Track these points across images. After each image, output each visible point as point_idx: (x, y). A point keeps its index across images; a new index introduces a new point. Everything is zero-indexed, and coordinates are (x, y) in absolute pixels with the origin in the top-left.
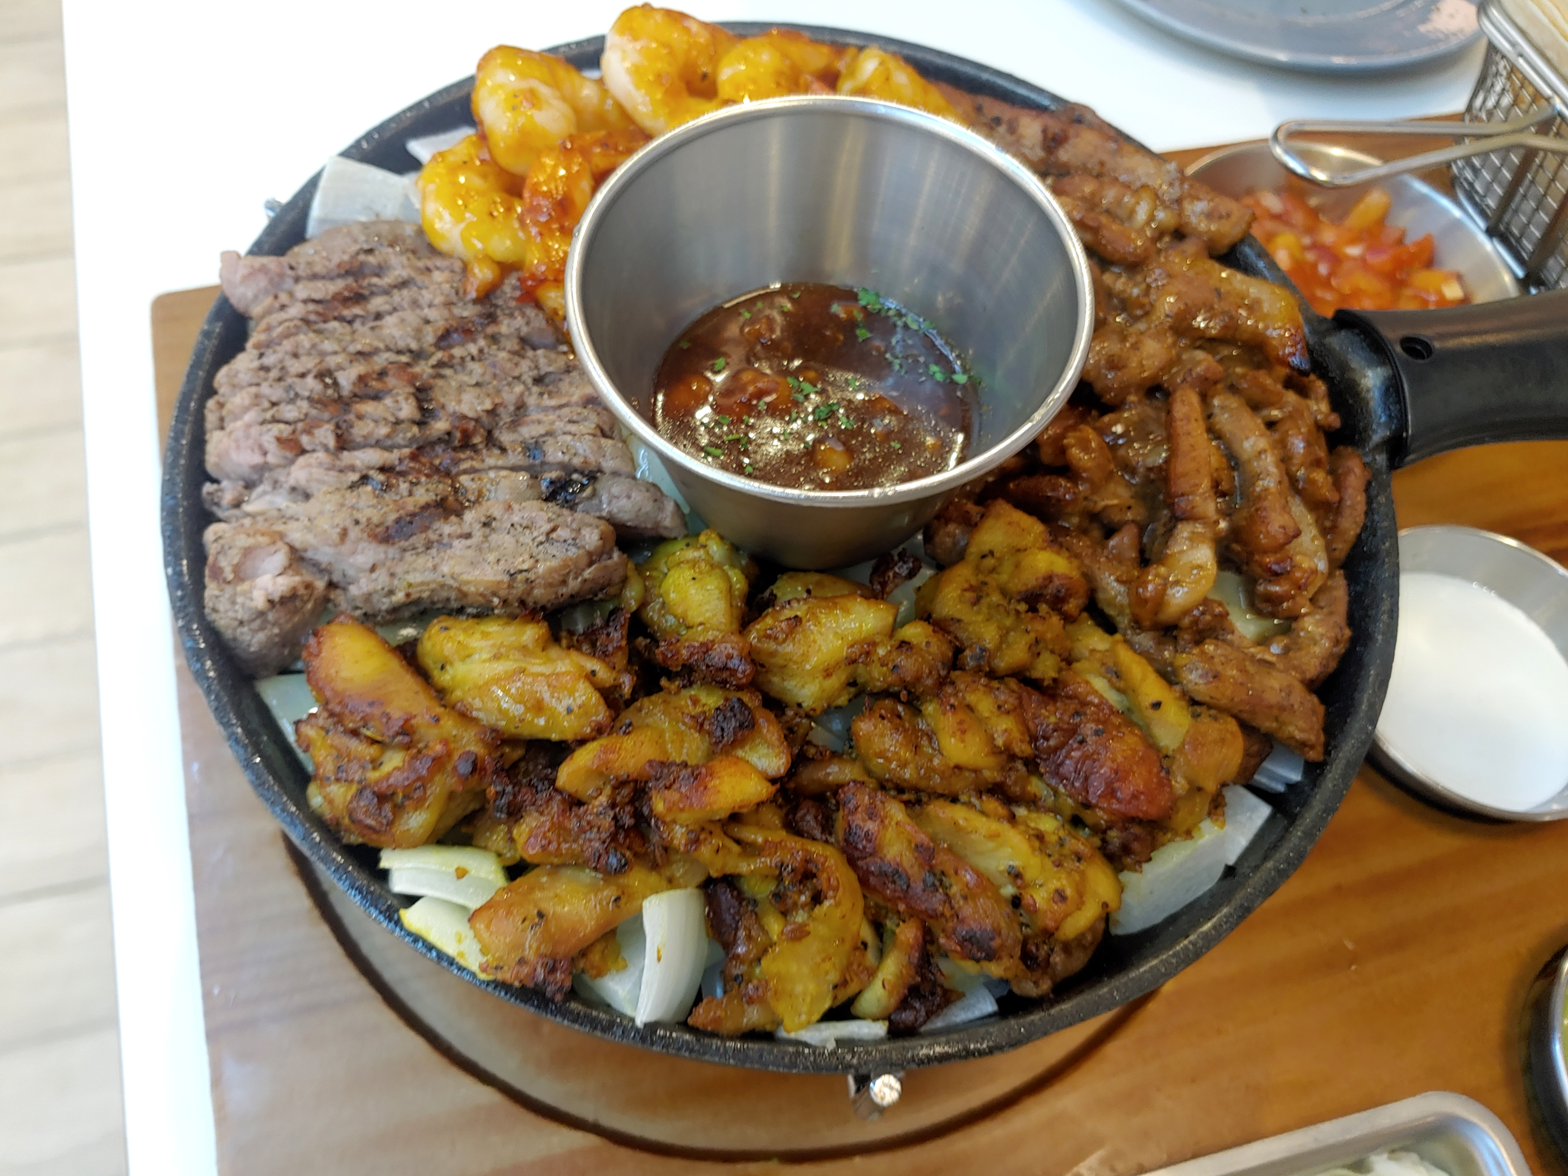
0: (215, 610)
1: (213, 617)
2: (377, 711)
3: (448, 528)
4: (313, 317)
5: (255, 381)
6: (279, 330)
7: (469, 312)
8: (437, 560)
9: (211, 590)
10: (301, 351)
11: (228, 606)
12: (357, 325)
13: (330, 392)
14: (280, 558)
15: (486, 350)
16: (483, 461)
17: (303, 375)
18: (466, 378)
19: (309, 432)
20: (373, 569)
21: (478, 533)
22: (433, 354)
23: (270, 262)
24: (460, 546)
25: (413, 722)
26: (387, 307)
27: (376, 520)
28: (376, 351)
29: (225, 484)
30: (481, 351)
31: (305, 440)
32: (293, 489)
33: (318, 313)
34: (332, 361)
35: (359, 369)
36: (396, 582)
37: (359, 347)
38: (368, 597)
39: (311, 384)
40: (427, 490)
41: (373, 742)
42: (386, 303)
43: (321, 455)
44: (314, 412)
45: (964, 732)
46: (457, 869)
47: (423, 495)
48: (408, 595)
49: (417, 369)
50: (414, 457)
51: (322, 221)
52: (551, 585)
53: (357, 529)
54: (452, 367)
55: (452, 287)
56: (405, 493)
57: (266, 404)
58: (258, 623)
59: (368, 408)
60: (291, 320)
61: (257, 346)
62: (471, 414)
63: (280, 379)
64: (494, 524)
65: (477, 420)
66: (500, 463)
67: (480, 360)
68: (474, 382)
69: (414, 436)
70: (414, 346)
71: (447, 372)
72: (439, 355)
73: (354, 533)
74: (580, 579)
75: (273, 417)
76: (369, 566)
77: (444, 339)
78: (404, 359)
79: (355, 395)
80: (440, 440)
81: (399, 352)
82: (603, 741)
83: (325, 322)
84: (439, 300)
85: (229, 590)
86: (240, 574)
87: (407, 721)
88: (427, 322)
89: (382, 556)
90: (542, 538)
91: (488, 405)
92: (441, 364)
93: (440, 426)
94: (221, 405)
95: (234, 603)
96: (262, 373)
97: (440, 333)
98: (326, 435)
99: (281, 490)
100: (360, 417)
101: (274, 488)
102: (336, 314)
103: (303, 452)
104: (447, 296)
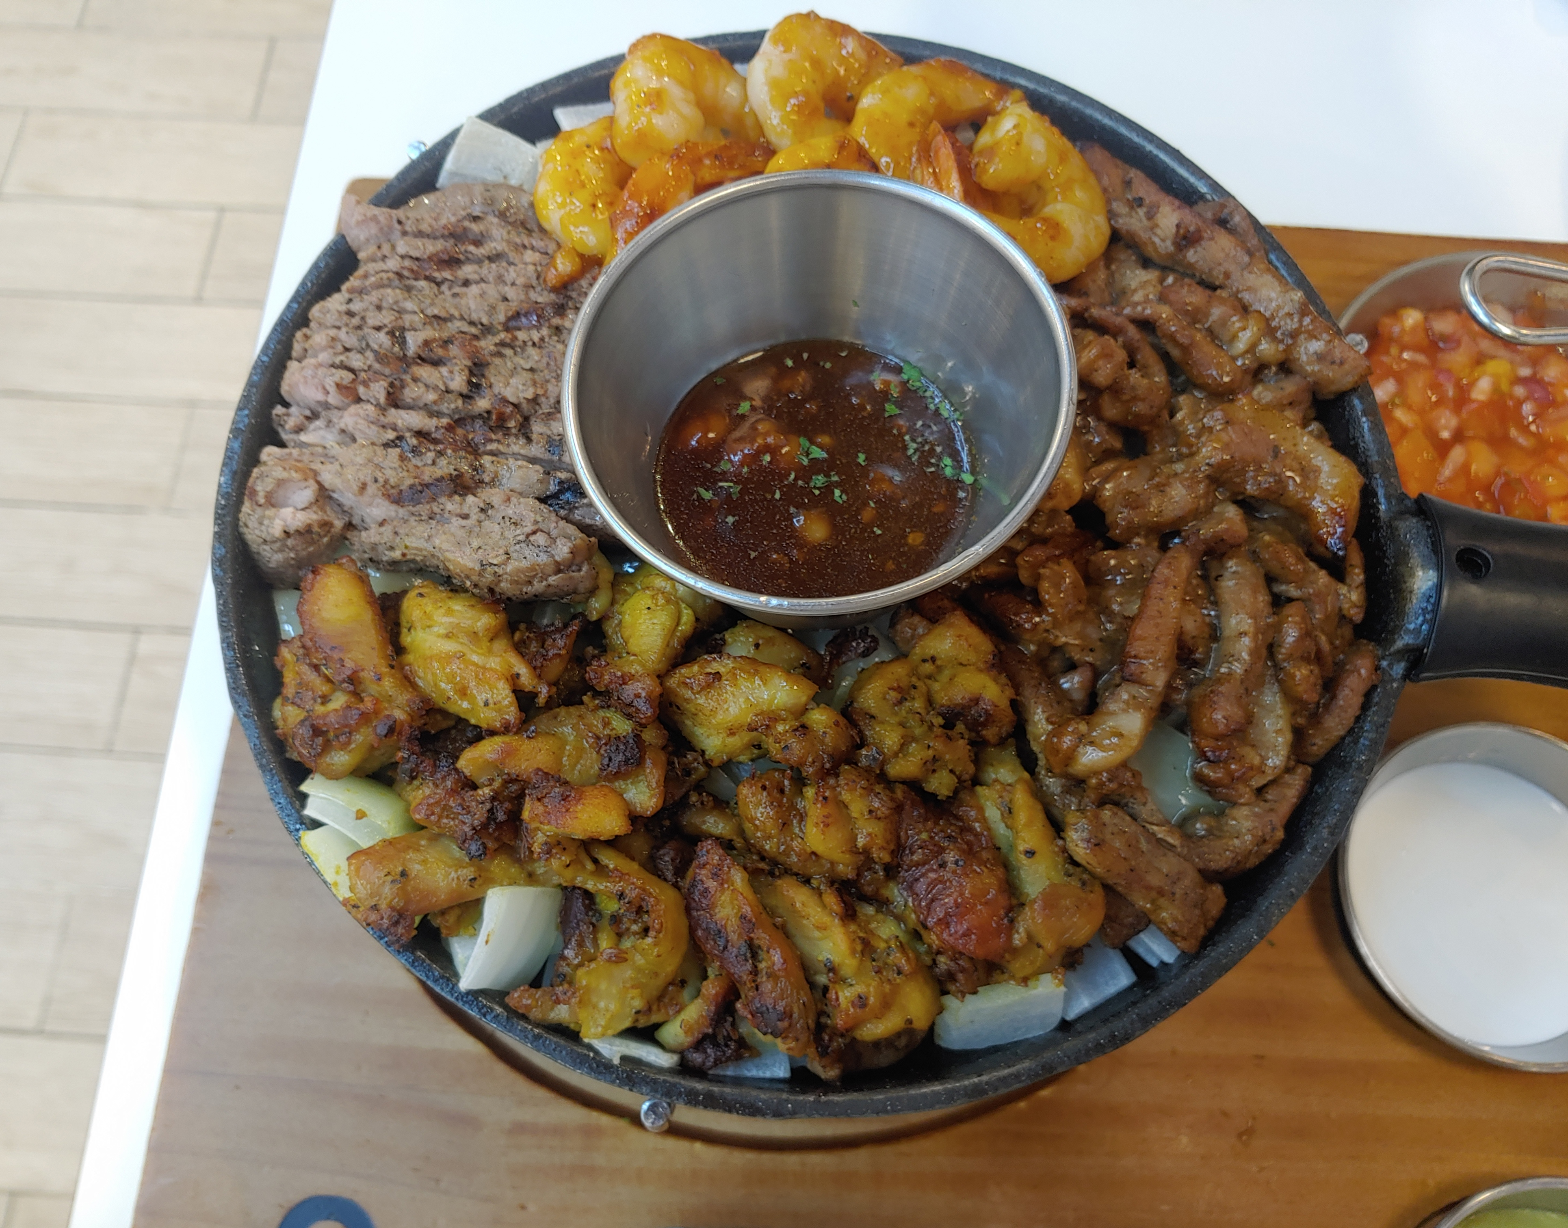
0: (246, 526)
1: (244, 530)
2: (336, 655)
3: (451, 505)
4: (406, 273)
5: (338, 324)
6: (373, 279)
7: (543, 298)
8: (433, 532)
9: (246, 508)
10: (384, 304)
11: (256, 525)
12: (444, 288)
13: (397, 349)
14: (306, 494)
15: (546, 340)
16: (508, 445)
17: (378, 329)
18: (522, 362)
19: (365, 383)
20: (381, 524)
21: (475, 515)
22: (499, 332)
23: (382, 213)
24: (455, 524)
25: (362, 674)
26: (476, 277)
27: (392, 481)
28: (450, 319)
29: (293, 410)
30: (542, 339)
31: (361, 390)
32: (343, 431)
33: (412, 271)
34: (408, 319)
35: (429, 333)
36: (398, 540)
37: (436, 312)
38: (374, 547)
39: (382, 339)
40: (449, 463)
41: (329, 680)
42: (475, 272)
43: (370, 408)
44: (377, 366)
45: (827, 825)
46: (358, 811)
47: (445, 467)
48: (404, 555)
49: (482, 343)
50: (449, 428)
51: (453, 174)
52: (517, 583)
53: (375, 486)
54: (513, 348)
55: (536, 270)
56: (430, 462)
57: (340, 348)
58: (278, 545)
59: (424, 372)
60: (387, 272)
61: (351, 291)
62: (512, 399)
63: (359, 328)
64: (490, 512)
65: (516, 406)
66: (522, 452)
67: (540, 347)
68: (528, 367)
69: (457, 408)
70: (485, 321)
71: (508, 352)
72: (502, 335)
73: (372, 489)
74: (544, 583)
75: (342, 361)
76: (380, 519)
77: (513, 321)
78: (473, 330)
79: (420, 357)
80: (480, 416)
81: (472, 323)
82: (506, 739)
83: (416, 279)
84: (520, 281)
85: (259, 510)
86: (272, 502)
87: (355, 672)
88: (506, 299)
89: (393, 514)
90: (522, 538)
91: (529, 395)
92: (502, 344)
93: (482, 404)
94: (307, 337)
95: (261, 524)
96: (345, 318)
97: (510, 313)
98: (378, 390)
99: (333, 430)
100: (415, 380)
101: (327, 426)
102: (427, 274)
103: (358, 400)
104: (529, 278)
